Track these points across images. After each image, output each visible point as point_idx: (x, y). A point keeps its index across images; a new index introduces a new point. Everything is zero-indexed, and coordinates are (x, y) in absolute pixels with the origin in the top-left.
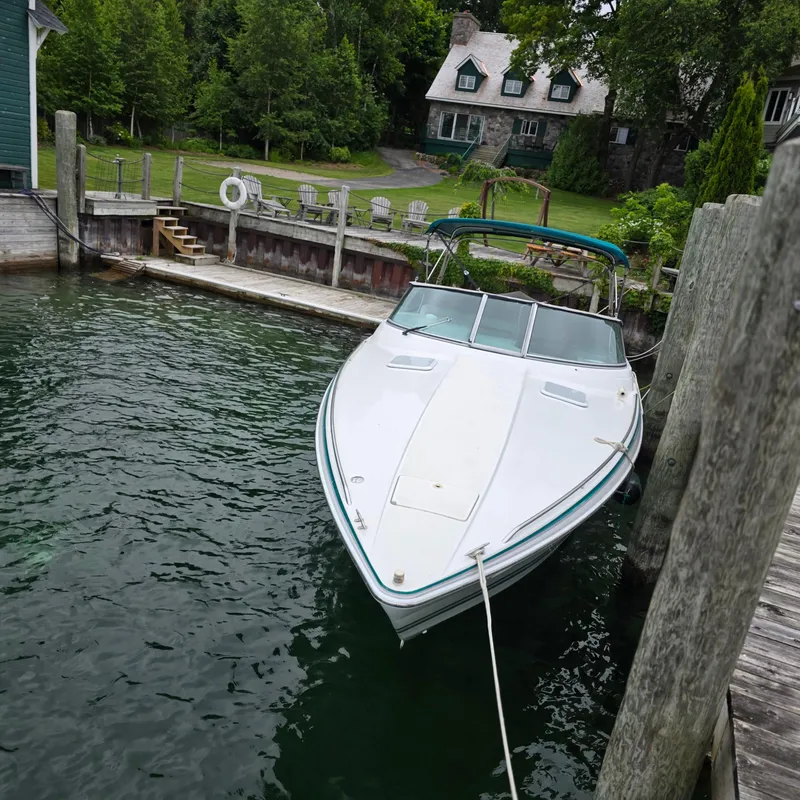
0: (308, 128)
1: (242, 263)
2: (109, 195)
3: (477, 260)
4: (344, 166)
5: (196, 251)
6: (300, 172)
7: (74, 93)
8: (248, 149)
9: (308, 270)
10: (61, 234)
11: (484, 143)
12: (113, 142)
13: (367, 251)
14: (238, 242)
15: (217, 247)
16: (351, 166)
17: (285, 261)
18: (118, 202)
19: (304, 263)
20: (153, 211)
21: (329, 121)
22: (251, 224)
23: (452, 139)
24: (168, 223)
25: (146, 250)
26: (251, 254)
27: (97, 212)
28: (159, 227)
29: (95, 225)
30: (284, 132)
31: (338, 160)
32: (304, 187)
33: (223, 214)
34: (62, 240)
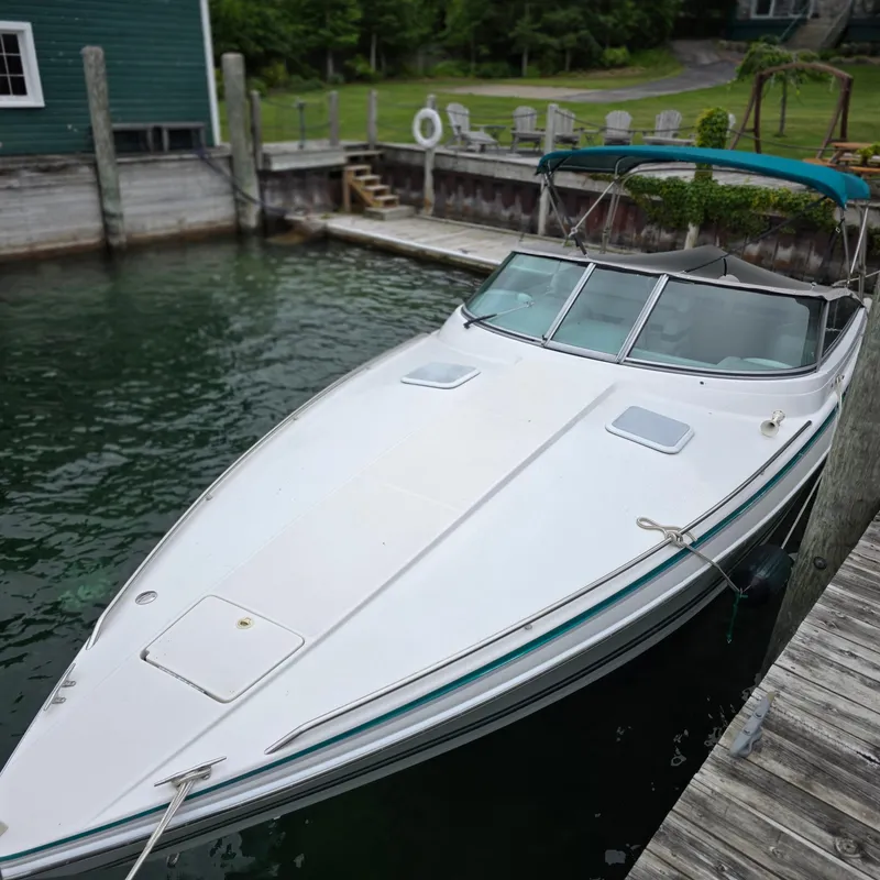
0: (576, 30)
1: (441, 213)
2: (292, 146)
3: (723, 188)
4: (618, 72)
5: (388, 203)
6: (555, 86)
7: (311, 28)
8: (504, 66)
9: (512, 217)
10: (239, 196)
11: (816, 16)
12: (353, 78)
13: (579, 187)
14: (436, 187)
15: (414, 195)
16: (628, 71)
17: (486, 207)
18: (302, 152)
19: (506, 207)
20: (340, 159)
21: (602, 18)
22: (448, 164)
23: (771, 16)
24: (359, 173)
25: (336, 206)
26: (450, 201)
27: (277, 166)
28: (349, 179)
29: (277, 182)
30: (543, 39)
31: (614, 65)
32: (521, 110)
33: (418, 154)
34: (241, 202)
